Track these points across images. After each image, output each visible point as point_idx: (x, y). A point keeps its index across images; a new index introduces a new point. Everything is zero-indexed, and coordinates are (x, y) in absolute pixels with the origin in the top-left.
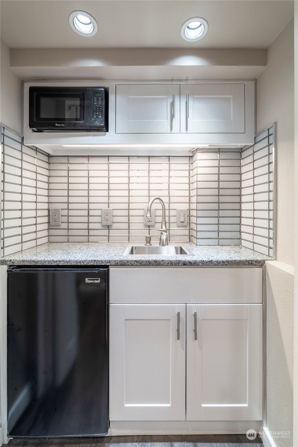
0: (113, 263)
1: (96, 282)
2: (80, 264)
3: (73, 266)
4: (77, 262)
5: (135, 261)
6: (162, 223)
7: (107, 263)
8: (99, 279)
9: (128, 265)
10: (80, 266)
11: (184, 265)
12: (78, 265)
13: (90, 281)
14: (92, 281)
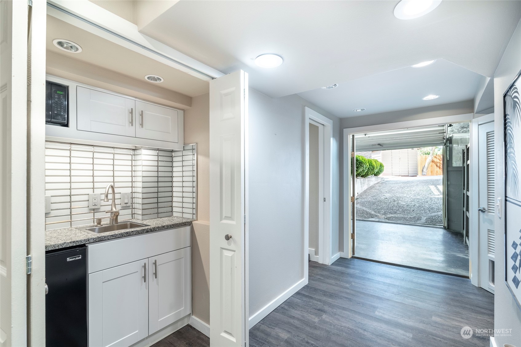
0: (92, 241)
1: (77, 258)
2: (58, 248)
3: (50, 251)
4: (55, 246)
5: (111, 236)
6: (112, 205)
7: (86, 241)
8: (81, 256)
9: (105, 240)
10: (58, 249)
11: (147, 232)
12: (56, 249)
13: (71, 260)
14: (73, 259)
